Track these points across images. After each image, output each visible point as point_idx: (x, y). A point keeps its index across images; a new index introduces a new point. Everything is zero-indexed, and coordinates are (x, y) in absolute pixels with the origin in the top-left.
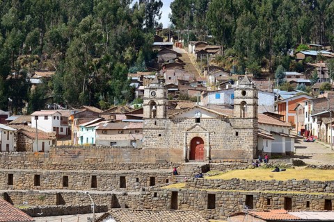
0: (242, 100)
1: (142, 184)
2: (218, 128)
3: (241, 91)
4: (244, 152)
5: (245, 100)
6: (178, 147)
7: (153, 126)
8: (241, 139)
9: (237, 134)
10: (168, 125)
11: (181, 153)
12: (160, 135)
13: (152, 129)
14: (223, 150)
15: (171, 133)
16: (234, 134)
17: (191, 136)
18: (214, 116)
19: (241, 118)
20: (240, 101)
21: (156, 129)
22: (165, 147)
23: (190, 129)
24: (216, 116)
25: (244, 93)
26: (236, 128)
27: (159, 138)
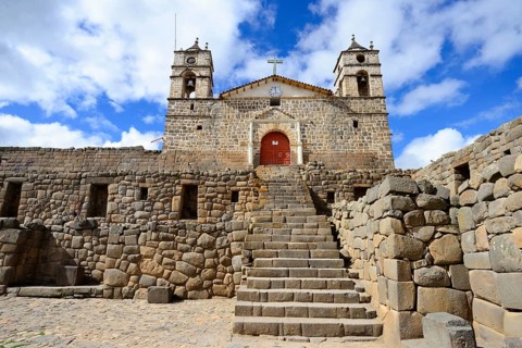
0: (358, 69)
2: (317, 115)
3: (355, 56)
4: (374, 158)
5: (365, 68)
6: (237, 148)
7: (188, 112)
8: (365, 134)
9: (355, 122)
10: (217, 110)
11: (241, 159)
12: (200, 128)
13: (184, 116)
14: (329, 152)
15: (222, 124)
16: (351, 124)
17: (264, 129)
18: (307, 93)
19: (360, 98)
20: (355, 70)
21: (193, 117)
22: (208, 149)
23: (263, 116)
24: (312, 94)
25: (361, 59)
26: (355, 114)
27: (197, 134)
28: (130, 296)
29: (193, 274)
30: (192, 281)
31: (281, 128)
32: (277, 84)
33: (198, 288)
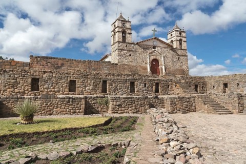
0: (180, 38)
1: (150, 89)
2: (168, 54)
3: (179, 33)
4: (184, 71)
5: (182, 38)
6: (144, 65)
7: (125, 48)
8: (181, 62)
9: (179, 58)
10: (136, 48)
11: (145, 69)
12: (130, 55)
13: (124, 50)
14: (172, 68)
15: (138, 55)
16: (178, 59)
17: (152, 58)
18: (165, 45)
19: (180, 49)
20: (179, 38)
21: (127, 50)
22: (134, 64)
23: (151, 53)
24: (166, 46)
25: (180, 34)
26: (178, 55)
27: (129, 57)
28: (176, 113)
29: (187, 108)
30: (187, 109)
31: (157, 58)
32: (155, 40)
33: (188, 110)
